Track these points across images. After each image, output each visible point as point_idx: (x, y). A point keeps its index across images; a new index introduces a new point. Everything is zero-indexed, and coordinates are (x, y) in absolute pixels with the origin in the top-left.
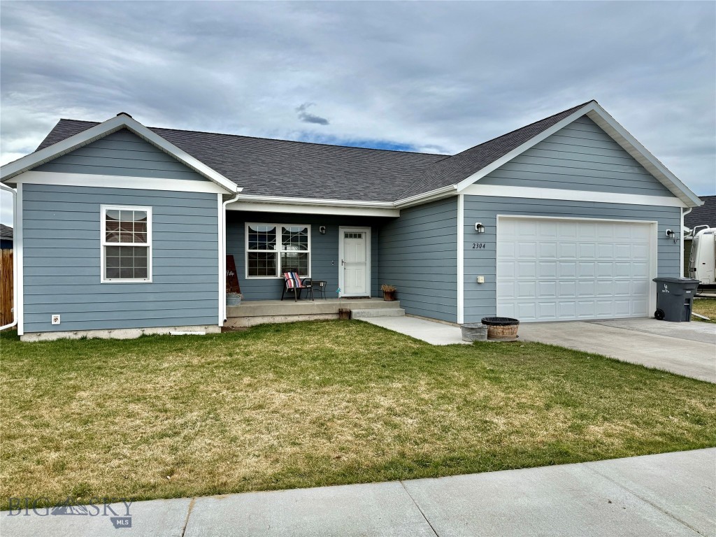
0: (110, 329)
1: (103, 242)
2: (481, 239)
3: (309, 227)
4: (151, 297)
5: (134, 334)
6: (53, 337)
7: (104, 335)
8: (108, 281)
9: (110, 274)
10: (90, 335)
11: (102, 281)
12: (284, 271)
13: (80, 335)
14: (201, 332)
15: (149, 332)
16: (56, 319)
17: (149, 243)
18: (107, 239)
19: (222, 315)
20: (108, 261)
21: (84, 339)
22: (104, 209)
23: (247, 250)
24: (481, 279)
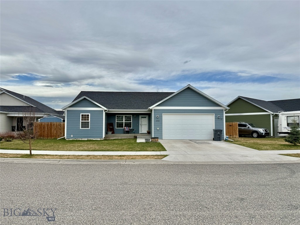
0: (82, 138)
1: (81, 121)
2: (158, 119)
3: (132, 116)
4: (89, 132)
5: (86, 139)
6: (71, 139)
7: (80, 139)
8: (81, 129)
9: (82, 128)
10: (78, 139)
11: (80, 129)
12: (125, 126)
13: (76, 139)
14: (99, 139)
15: (89, 139)
16: (72, 136)
17: (89, 121)
18: (82, 120)
19: (104, 136)
20: (82, 125)
21: (77, 140)
22: (81, 114)
23: (116, 121)
24: (158, 129)
